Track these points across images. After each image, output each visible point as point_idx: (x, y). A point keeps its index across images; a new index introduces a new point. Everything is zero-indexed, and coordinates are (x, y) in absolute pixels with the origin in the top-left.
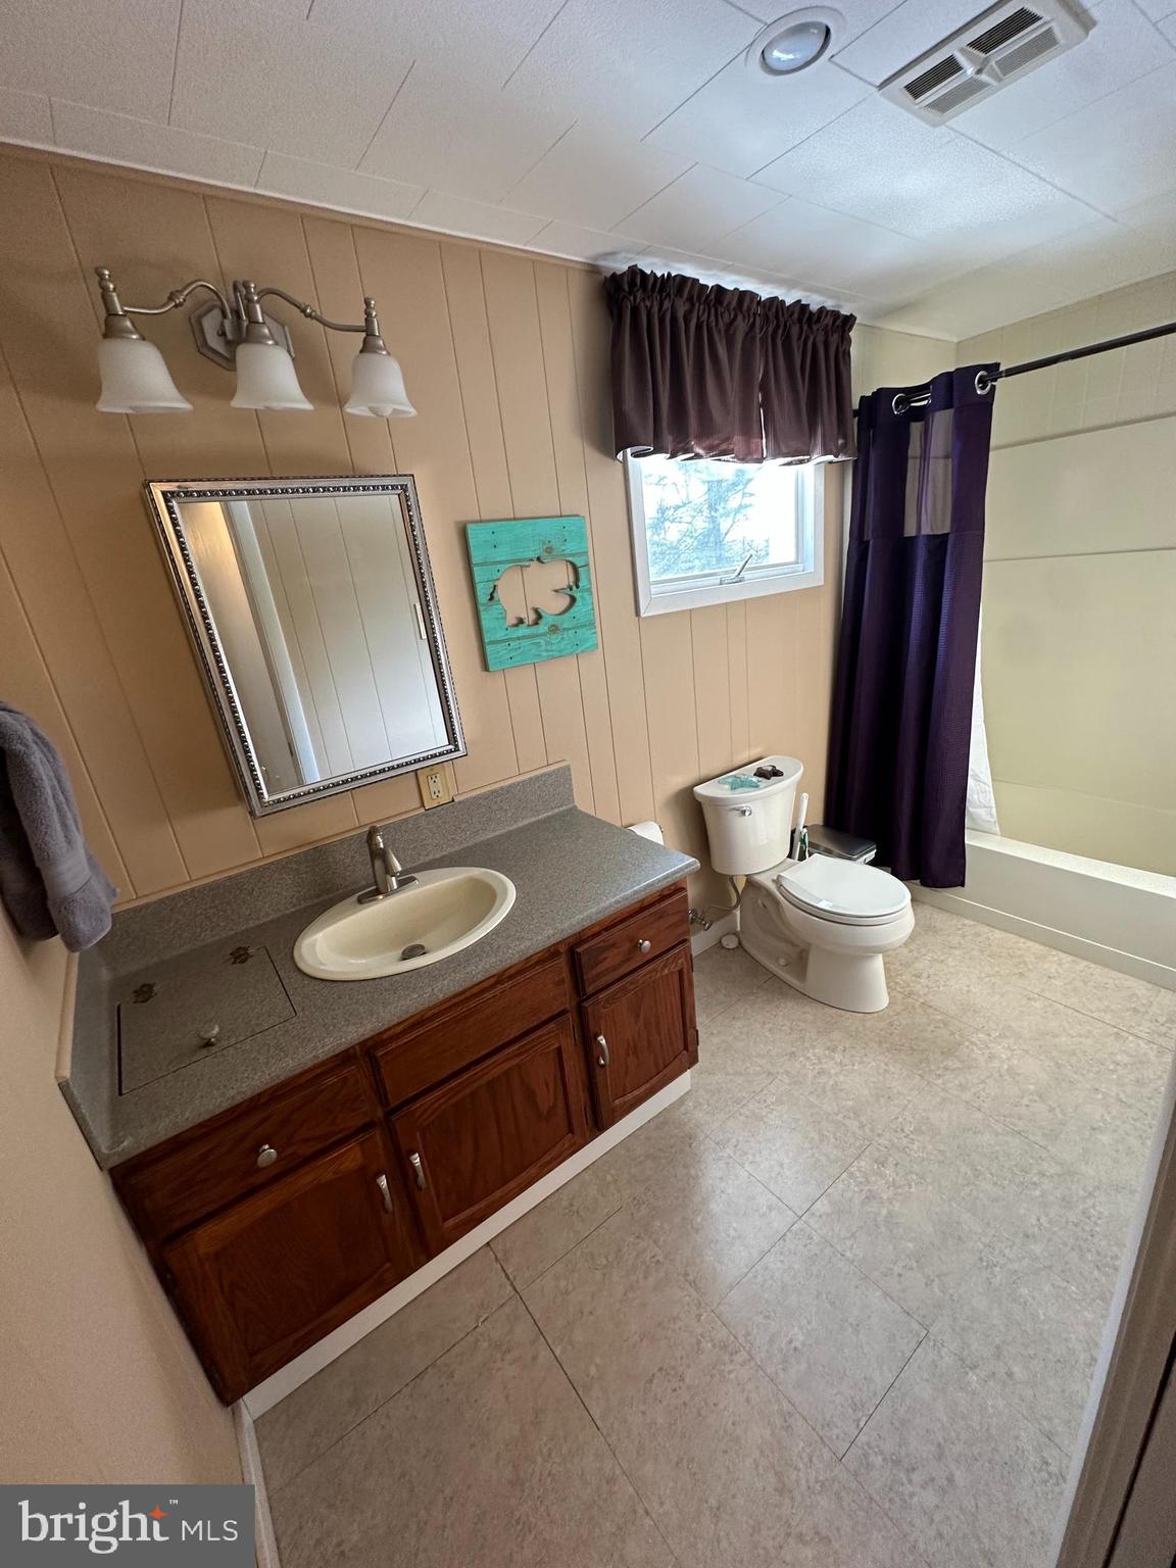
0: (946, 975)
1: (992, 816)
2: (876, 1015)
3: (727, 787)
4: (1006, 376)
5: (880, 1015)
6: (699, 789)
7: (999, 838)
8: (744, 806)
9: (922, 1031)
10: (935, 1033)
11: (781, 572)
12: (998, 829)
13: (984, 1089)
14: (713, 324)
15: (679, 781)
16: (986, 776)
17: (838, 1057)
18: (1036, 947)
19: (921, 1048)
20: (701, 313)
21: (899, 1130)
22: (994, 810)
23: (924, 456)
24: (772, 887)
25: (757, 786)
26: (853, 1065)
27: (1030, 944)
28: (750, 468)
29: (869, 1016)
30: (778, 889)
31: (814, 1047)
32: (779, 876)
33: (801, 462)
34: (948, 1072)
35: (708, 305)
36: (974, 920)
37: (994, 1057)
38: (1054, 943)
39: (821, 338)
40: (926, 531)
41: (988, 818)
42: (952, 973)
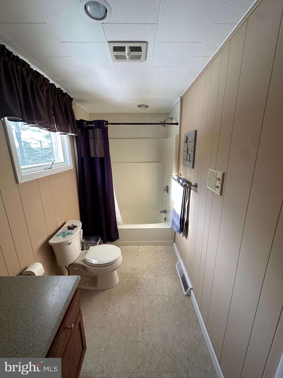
0: (125, 263)
1: (121, 220)
2: (118, 285)
3: (61, 237)
4: (111, 124)
5: (119, 284)
6: (51, 241)
7: (123, 225)
8: (70, 241)
9: (129, 282)
10: (132, 281)
11: (61, 165)
12: (123, 223)
13: (148, 289)
14: (36, 83)
15: (41, 241)
16: (119, 212)
17: (116, 305)
18: (136, 246)
19: (132, 287)
20: (32, 77)
21: (141, 316)
22: (121, 219)
23: (94, 138)
24: (82, 263)
25: (72, 233)
26: (121, 304)
27: (135, 246)
28: (52, 133)
29: (117, 286)
30: (85, 263)
31: (109, 307)
32: (84, 259)
33: (64, 134)
34: (140, 290)
35: (34, 76)
36: (123, 246)
37: (145, 279)
38: (138, 244)
39: (66, 101)
40: (98, 156)
41: (120, 221)
42: (126, 262)
